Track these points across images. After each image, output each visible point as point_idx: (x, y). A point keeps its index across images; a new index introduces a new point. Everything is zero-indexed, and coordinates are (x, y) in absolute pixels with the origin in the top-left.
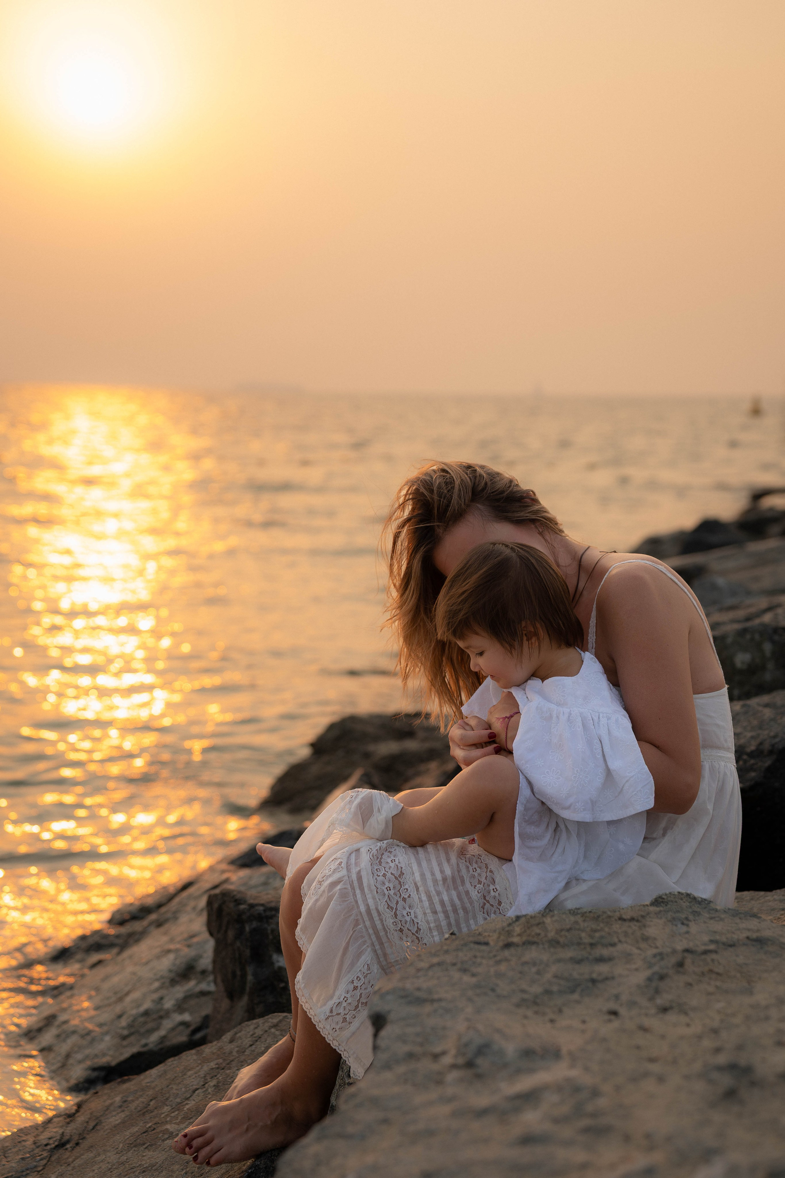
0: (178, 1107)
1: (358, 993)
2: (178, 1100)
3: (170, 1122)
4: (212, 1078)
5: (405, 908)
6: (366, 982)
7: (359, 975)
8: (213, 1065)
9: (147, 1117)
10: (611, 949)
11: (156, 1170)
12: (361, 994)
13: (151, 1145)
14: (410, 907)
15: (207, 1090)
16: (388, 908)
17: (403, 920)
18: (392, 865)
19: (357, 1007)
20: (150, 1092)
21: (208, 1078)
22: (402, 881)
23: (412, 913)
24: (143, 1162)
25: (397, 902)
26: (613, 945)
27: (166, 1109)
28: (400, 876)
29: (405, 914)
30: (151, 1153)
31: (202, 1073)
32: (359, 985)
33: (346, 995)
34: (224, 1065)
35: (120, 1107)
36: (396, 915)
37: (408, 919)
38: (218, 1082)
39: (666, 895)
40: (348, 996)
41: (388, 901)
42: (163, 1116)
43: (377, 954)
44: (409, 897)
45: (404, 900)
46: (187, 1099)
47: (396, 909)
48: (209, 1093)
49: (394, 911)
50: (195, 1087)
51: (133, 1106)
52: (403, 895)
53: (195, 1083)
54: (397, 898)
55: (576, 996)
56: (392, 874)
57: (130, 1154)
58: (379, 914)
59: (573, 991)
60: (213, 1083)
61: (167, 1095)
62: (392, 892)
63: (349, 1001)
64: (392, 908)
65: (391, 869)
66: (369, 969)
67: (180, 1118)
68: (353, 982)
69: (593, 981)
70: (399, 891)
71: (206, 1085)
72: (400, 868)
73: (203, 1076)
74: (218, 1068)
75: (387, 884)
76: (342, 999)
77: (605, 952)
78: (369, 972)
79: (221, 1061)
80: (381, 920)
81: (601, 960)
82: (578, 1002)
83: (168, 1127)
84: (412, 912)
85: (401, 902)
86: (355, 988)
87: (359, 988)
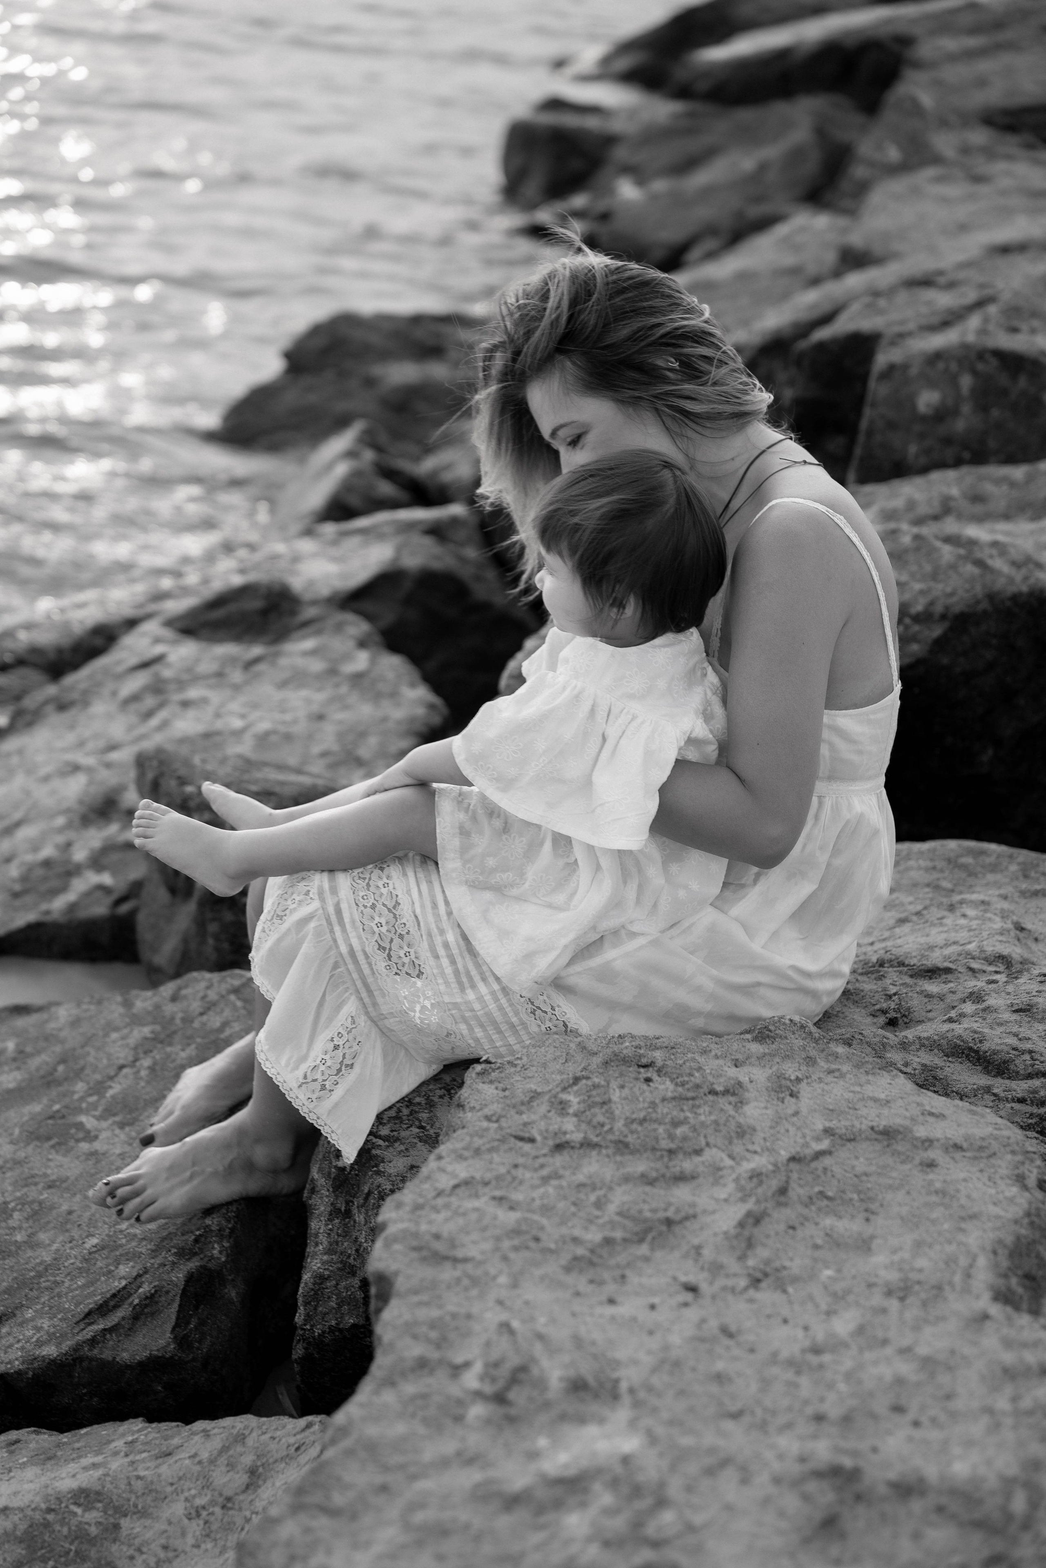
0: (99, 1088)
1: (339, 1053)
2: (98, 1077)
3: (87, 1112)
4: (146, 1053)
5: (401, 947)
6: (351, 1039)
7: (341, 1030)
8: (146, 1031)
9: (54, 1092)
10: (697, 1159)
11: (67, 1189)
12: (344, 1054)
13: (59, 1144)
14: (409, 946)
15: (138, 1072)
16: (379, 949)
17: (399, 962)
18: (384, 891)
19: (339, 1070)
20: (58, 1049)
21: (140, 1051)
22: (397, 913)
23: (412, 953)
24: (49, 1171)
25: (392, 941)
26: (698, 1152)
27: (80, 1087)
28: (394, 907)
29: (402, 955)
30: (59, 1158)
31: (132, 1041)
32: (341, 1043)
33: (324, 1057)
34: (162, 1036)
35: (14, 1060)
36: (389, 957)
37: (406, 960)
38: (155, 1063)
39: (774, 1023)
40: (327, 1057)
41: (379, 941)
42: (76, 1097)
43: (364, 1004)
44: (408, 933)
45: (401, 937)
46: (111, 1078)
47: (390, 949)
48: (141, 1078)
49: (387, 952)
50: (121, 1062)
51: (34, 1063)
52: (399, 931)
53: (122, 1055)
54: (392, 935)
55: (644, 1249)
56: (384, 905)
57: (30, 1149)
58: (367, 957)
59: (641, 1241)
60: (146, 1062)
61: (82, 1062)
62: (384, 929)
63: (328, 1064)
64: (384, 949)
65: (384, 897)
66: (354, 1022)
67: (100, 1109)
68: (332, 1040)
69: (669, 1222)
70: (393, 926)
71: (138, 1064)
72: (394, 896)
73: (132, 1045)
74: (154, 1039)
75: (377, 919)
76: (318, 1062)
77: (687, 1165)
78: (354, 1026)
79: (158, 1028)
80: (370, 964)
81: (681, 1178)
82: (647, 1259)
83: (83, 1119)
84: (412, 951)
85: (397, 940)
86: (336, 1047)
87: (341, 1047)
